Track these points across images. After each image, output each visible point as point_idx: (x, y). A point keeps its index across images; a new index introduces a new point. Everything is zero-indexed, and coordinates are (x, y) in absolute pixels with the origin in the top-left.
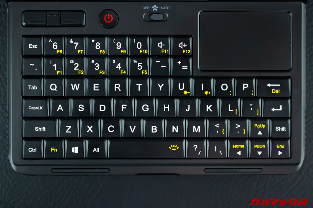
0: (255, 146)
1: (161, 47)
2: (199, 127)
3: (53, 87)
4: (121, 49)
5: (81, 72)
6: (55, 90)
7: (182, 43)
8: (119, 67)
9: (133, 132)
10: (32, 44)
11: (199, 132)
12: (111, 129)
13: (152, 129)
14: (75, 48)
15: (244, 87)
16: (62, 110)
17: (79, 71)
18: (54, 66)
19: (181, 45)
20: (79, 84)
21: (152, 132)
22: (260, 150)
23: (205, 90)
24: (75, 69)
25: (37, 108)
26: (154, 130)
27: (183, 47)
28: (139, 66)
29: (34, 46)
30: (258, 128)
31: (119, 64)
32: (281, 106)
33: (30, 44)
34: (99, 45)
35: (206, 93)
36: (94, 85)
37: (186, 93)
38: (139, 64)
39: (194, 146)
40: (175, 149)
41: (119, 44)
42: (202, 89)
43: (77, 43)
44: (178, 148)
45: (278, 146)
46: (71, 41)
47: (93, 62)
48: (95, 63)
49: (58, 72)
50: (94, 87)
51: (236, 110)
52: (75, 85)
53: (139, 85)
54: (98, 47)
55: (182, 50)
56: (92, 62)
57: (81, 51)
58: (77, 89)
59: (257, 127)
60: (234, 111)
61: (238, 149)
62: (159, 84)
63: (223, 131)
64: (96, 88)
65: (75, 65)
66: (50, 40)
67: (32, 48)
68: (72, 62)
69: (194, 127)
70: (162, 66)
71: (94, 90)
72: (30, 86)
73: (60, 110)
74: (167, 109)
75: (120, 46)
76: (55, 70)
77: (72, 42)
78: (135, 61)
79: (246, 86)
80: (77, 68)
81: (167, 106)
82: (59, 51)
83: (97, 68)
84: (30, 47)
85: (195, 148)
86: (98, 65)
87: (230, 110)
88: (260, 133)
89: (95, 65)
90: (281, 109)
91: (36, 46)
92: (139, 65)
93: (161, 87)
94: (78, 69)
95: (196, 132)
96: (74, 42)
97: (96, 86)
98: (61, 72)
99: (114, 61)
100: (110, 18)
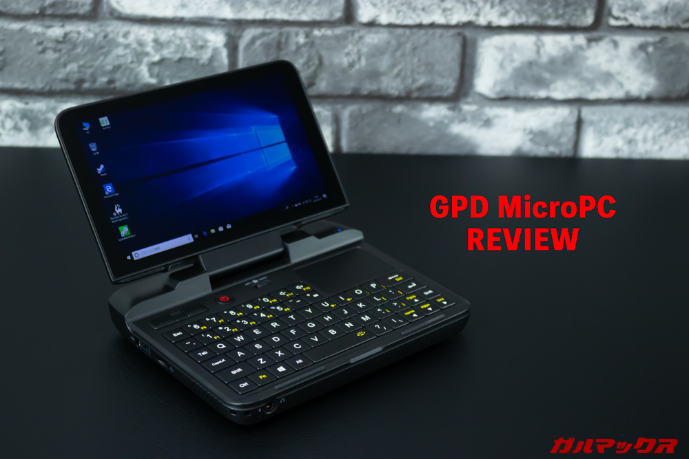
0: (422, 307)
1: (284, 294)
2: (366, 316)
3: (221, 346)
4: (253, 307)
6: (224, 346)
7: (298, 286)
8: (262, 315)
9: (317, 340)
11: (370, 318)
12: (297, 346)
14: (215, 321)
15: (373, 286)
16: (244, 354)
17: (233, 330)
20: (241, 336)
22: (428, 308)
24: (228, 330)
25: (220, 362)
26: (333, 333)
27: (301, 287)
29: (178, 334)
32: (413, 283)
34: (233, 312)
35: (349, 300)
37: (333, 306)
39: (376, 326)
40: (363, 334)
41: (249, 306)
42: (344, 299)
43: (214, 318)
45: (439, 301)
46: (208, 319)
47: (238, 321)
48: (241, 322)
49: (215, 338)
51: (383, 298)
52: (238, 337)
53: (291, 317)
57: (222, 321)
58: (243, 339)
59: (410, 299)
61: (412, 314)
62: (306, 310)
63: (388, 311)
65: (225, 329)
66: (189, 325)
68: (220, 328)
69: (363, 318)
70: (297, 302)
71: (257, 333)
72: (199, 354)
74: (329, 319)
76: (211, 337)
78: (273, 308)
81: (327, 317)
82: (203, 328)
85: (379, 327)
86: (245, 321)
87: (378, 300)
88: (416, 300)
90: (415, 285)
91: (181, 333)
92: (278, 308)
93: (310, 311)
95: (367, 319)
98: (218, 337)
99: (255, 314)
100: (225, 298)
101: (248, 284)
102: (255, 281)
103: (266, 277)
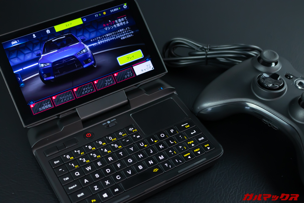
0: (195, 151)
1: (121, 134)
2: (162, 156)
3: (77, 174)
4: (102, 143)
5: (88, 161)
6: (79, 174)
7: (130, 128)
8: (106, 150)
9: (130, 173)
11: (163, 158)
12: (118, 177)
13: (140, 168)
14: (79, 153)
15: (172, 132)
16: (88, 181)
19: (130, 129)
20: (90, 167)
21: (140, 169)
22: (198, 151)
23: (154, 141)
24: (84, 161)
25: (74, 187)
26: (141, 168)
27: (132, 129)
28: (115, 146)
29: (57, 162)
30: (191, 143)
31: (105, 149)
32: (194, 131)
33: (54, 162)
35: (156, 141)
37: (146, 146)
38: (115, 145)
39: (165, 165)
40: (157, 171)
41: (100, 142)
42: (153, 141)
43: (79, 151)
44: (158, 169)
45: (205, 146)
46: (75, 151)
47: (91, 154)
48: (93, 155)
49: (76, 167)
50: (99, 164)
51: (175, 141)
52: (88, 168)
53: (121, 153)
54: (90, 148)
55: (132, 131)
58: (90, 169)
59: (189, 143)
60: (174, 142)
61: (188, 156)
62: (130, 149)
63: (175, 152)
66: (64, 156)
68: (81, 159)
69: (160, 157)
70: (127, 141)
71: (99, 165)
72: (64, 179)
73: (87, 182)
74: (141, 156)
75: (101, 142)
76: (74, 166)
78: (113, 145)
79: (172, 131)
81: (140, 155)
82: (72, 158)
85: (167, 165)
86: (95, 154)
87: (172, 143)
88: (193, 145)
90: (195, 132)
93: (132, 149)
94: (86, 161)
95: (162, 158)
96: (77, 151)
98: (77, 166)
99: (102, 150)
100: (89, 134)
101: (104, 124)
102: (109, 122)
103: (115, 119)
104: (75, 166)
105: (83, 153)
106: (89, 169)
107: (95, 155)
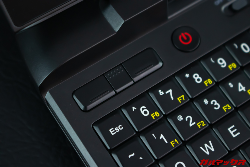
4: (228, 64)
5: (201, 124)
10: (113, 129)
14: (173, 99)
17: (198, 124)
18: (162, 138)
20: (210, 142)
24: (191, 125)
29: (118, 129)
31: (240, 84)
33: (110, 130)
34: (198, 77)
36: (229, 129)
41: (221, 62)
43: (170, 91)
46: (161, 93)
47: (206, 101)
49: (172, 144)
50: (232, 133)
52: (206, 145)
54: (199, 80)
56: (206, 103)
57: (182, 98)
58: (213, 150)
64: (235, 133)
65: (187, 120)
66: (133, 108)
67: (115, 133)
68: (180, 118)
71: (234, 136)
75: (224, 62)
76: (166, 142)
77: (163, 93)
80: (192, 123)
82: (155, 114)
83: (217, 106)
84: (113, 133)
89: (212, 103)
91: (121, 127)
94: (194, 123)
96: (164, 92)
97: (232, 130)
98: (176, 140)
99: (231, 85)
100: (187, 36)
104: (169, 141)
105: (183, 96)
106: (210, 150)
107: (216, 104)
